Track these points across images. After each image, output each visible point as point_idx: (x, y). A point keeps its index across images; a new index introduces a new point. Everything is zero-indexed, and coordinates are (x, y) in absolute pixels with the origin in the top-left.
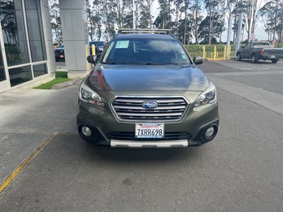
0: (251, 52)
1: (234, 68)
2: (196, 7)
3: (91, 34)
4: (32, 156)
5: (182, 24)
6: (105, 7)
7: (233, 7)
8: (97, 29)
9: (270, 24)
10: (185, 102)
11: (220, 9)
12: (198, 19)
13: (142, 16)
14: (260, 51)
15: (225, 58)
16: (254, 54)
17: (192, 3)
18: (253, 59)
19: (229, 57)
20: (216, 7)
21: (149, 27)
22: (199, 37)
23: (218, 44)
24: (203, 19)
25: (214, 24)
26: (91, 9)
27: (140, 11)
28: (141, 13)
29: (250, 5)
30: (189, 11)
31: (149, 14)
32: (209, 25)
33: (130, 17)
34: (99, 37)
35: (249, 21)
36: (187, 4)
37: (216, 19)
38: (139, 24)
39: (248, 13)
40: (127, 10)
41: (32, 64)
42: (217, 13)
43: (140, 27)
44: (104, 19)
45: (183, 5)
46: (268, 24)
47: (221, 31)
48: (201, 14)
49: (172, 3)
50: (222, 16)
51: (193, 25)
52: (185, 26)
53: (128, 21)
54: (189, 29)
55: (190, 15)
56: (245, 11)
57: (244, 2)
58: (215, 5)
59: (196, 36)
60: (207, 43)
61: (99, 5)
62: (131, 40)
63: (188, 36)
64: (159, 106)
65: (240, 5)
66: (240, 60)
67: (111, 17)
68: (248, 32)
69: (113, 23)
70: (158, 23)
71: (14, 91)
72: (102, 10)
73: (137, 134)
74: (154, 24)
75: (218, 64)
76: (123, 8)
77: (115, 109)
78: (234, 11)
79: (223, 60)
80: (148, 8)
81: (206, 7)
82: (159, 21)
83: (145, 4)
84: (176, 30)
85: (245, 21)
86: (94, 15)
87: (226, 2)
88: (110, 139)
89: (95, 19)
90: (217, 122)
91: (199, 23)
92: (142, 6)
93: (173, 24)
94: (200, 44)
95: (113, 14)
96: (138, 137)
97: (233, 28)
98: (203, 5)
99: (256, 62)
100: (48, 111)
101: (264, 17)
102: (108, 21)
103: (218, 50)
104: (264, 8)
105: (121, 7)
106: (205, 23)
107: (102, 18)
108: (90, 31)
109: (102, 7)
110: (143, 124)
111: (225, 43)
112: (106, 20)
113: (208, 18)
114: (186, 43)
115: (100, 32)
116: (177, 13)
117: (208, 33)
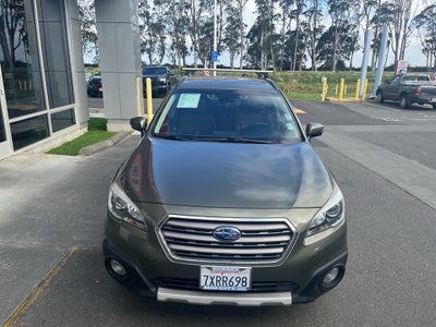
0: (400, 90)
1: (372, 116)
2: (314, 12)
3: (149, 51)
4: (29, 299)
5: (292, 38)
6: (172, 8)
7: (372, 12)
8: (158, 43)
9: (431, 41)
10: (289, 229)
11: (351, 15)
12: (316, 30)
13: (229, 23)
14: (414, 89)
15: (357, 99)
16: (404, 94)
17: (309, 5)
18: (403, 103)
19: (364, 96)
20: (346, 12)
21: (239, 41)
22: (317, 59)
23: (348, 70)
24: (324, 31)
25: (342, 39)
26: (151, 12)
27: (225, 16)
28: (228, 20)
29: (399, 11)
30: (302, 18)
31: (239, 21)
32: (333, 40)
33: (210, 25)
34: (162, 56)
35: (397, 35)
36: (300, 6)
37: (345, 31)
38: (223, 37)
39: (396, 23)
40: (206, 14)
41: (49, 111)
42: (346, 22)
43: (224, 41)
44: (170, 27)
45: (294, 7)
46: (427, 41)
47: (352, 49)
48: (322, 23)
49: (277, 5)
50: (355, 26)
51: (309, 39)
52: (297, 40)
53: (207, 32)
54: (302, 46)
55: (303, 24)
56: (391, 20)
57: (391, 5)
58: (343, 10)
59: (312, 57)
60: (330, 69)
61: (163, 6)
62: (204, 92)
63: (299, 57)
64: (243, 236)
65: (384, 10)
66: (382, 102)
67: (180, 25)
68: (396, 53)
69: (184, 34)
70: (254, 36)
71: (17, 158)
72: (167, 14)
73: (202, 283)
74: (247, 37)
75: (347, 109)
76: (200, 11)
77: (165, 237)
78: (375, 19)
79: (354, 102)
80: (238, 12)
81: (330, 12)
82: (255, 31)
83: (235, 5)
84: (281, 46)
85: (390, 35)
86: (155, 21)
87: (362, 5)
88: (157, 286)
89: (157, 28)
90: (344, 260)
91: (319, 36)
92: (230, 8)
93: (277, 37)
94: (319, 69)
95: (184, 20)
96: (205, 288)
97: (372, 46)
98: (325, 8)
99: (408, 107)
100: (68, 201)
101: (421, 29)
102: (176, 31)
103: (347, 82)
104: (421, 16)
105: (197, 10)
106: (328, 36)
107: (167, 26)
108: (148, 46)
109: (167, 9)
110: (214, 267)
111: (359, 70)
112: (173, 29)
113: (332, 29)
114: (297, 69)
115: (163, 48)
116: (284, 20)
117: (332, 53)
